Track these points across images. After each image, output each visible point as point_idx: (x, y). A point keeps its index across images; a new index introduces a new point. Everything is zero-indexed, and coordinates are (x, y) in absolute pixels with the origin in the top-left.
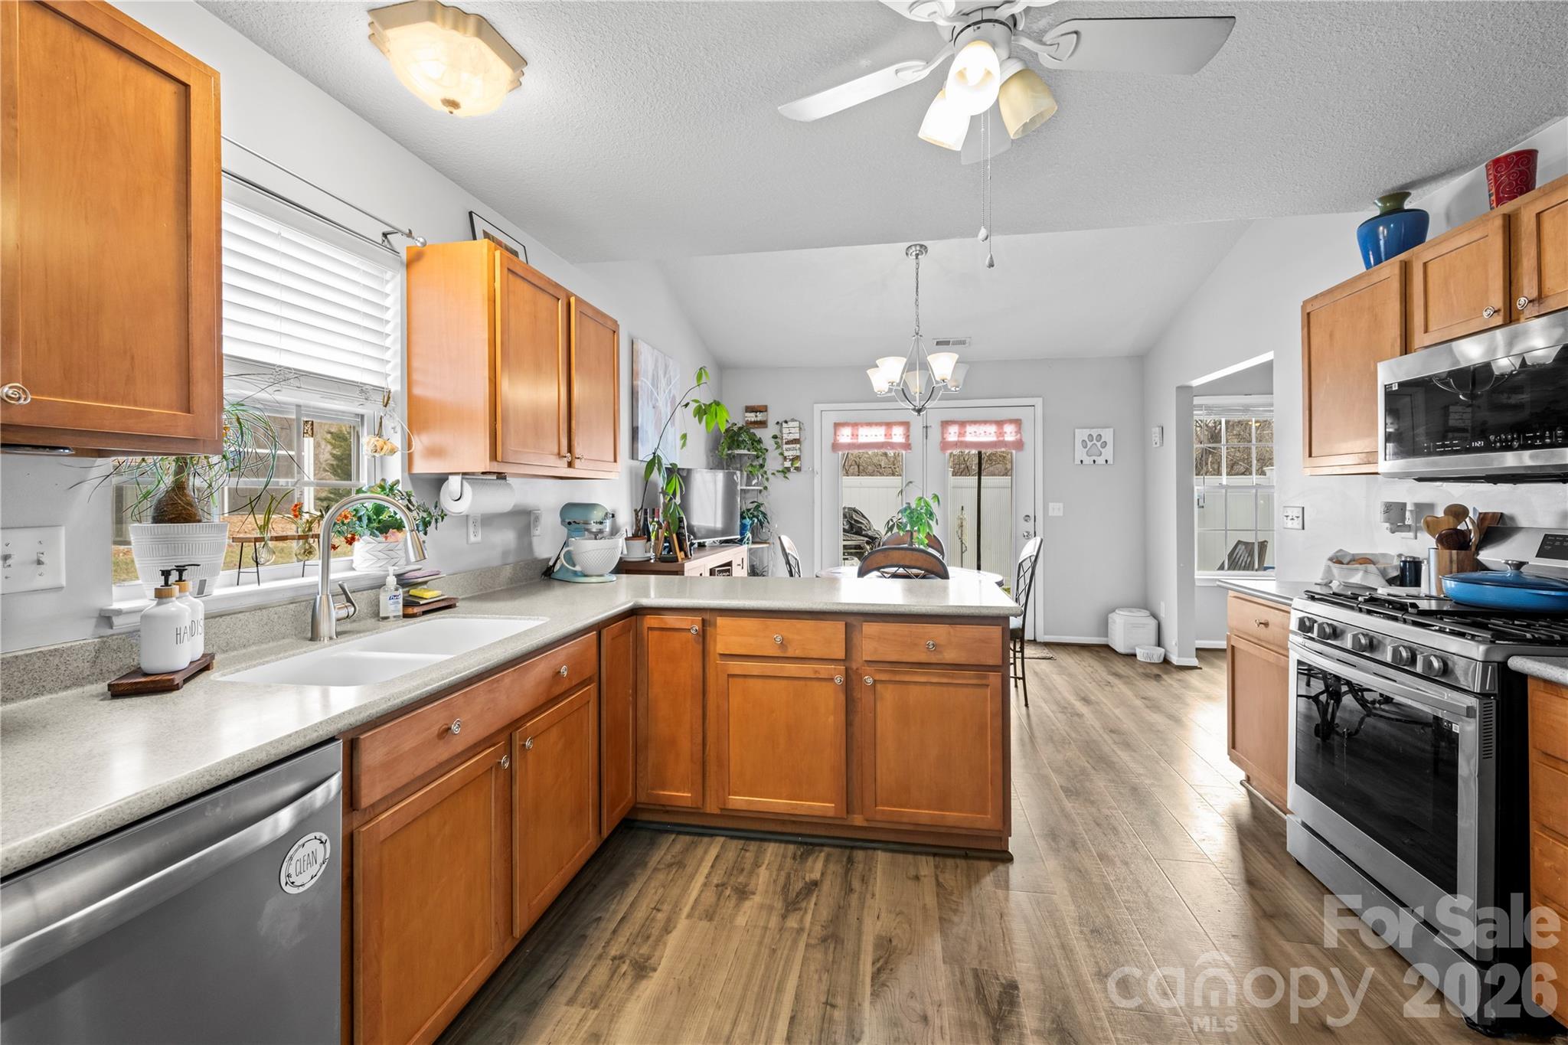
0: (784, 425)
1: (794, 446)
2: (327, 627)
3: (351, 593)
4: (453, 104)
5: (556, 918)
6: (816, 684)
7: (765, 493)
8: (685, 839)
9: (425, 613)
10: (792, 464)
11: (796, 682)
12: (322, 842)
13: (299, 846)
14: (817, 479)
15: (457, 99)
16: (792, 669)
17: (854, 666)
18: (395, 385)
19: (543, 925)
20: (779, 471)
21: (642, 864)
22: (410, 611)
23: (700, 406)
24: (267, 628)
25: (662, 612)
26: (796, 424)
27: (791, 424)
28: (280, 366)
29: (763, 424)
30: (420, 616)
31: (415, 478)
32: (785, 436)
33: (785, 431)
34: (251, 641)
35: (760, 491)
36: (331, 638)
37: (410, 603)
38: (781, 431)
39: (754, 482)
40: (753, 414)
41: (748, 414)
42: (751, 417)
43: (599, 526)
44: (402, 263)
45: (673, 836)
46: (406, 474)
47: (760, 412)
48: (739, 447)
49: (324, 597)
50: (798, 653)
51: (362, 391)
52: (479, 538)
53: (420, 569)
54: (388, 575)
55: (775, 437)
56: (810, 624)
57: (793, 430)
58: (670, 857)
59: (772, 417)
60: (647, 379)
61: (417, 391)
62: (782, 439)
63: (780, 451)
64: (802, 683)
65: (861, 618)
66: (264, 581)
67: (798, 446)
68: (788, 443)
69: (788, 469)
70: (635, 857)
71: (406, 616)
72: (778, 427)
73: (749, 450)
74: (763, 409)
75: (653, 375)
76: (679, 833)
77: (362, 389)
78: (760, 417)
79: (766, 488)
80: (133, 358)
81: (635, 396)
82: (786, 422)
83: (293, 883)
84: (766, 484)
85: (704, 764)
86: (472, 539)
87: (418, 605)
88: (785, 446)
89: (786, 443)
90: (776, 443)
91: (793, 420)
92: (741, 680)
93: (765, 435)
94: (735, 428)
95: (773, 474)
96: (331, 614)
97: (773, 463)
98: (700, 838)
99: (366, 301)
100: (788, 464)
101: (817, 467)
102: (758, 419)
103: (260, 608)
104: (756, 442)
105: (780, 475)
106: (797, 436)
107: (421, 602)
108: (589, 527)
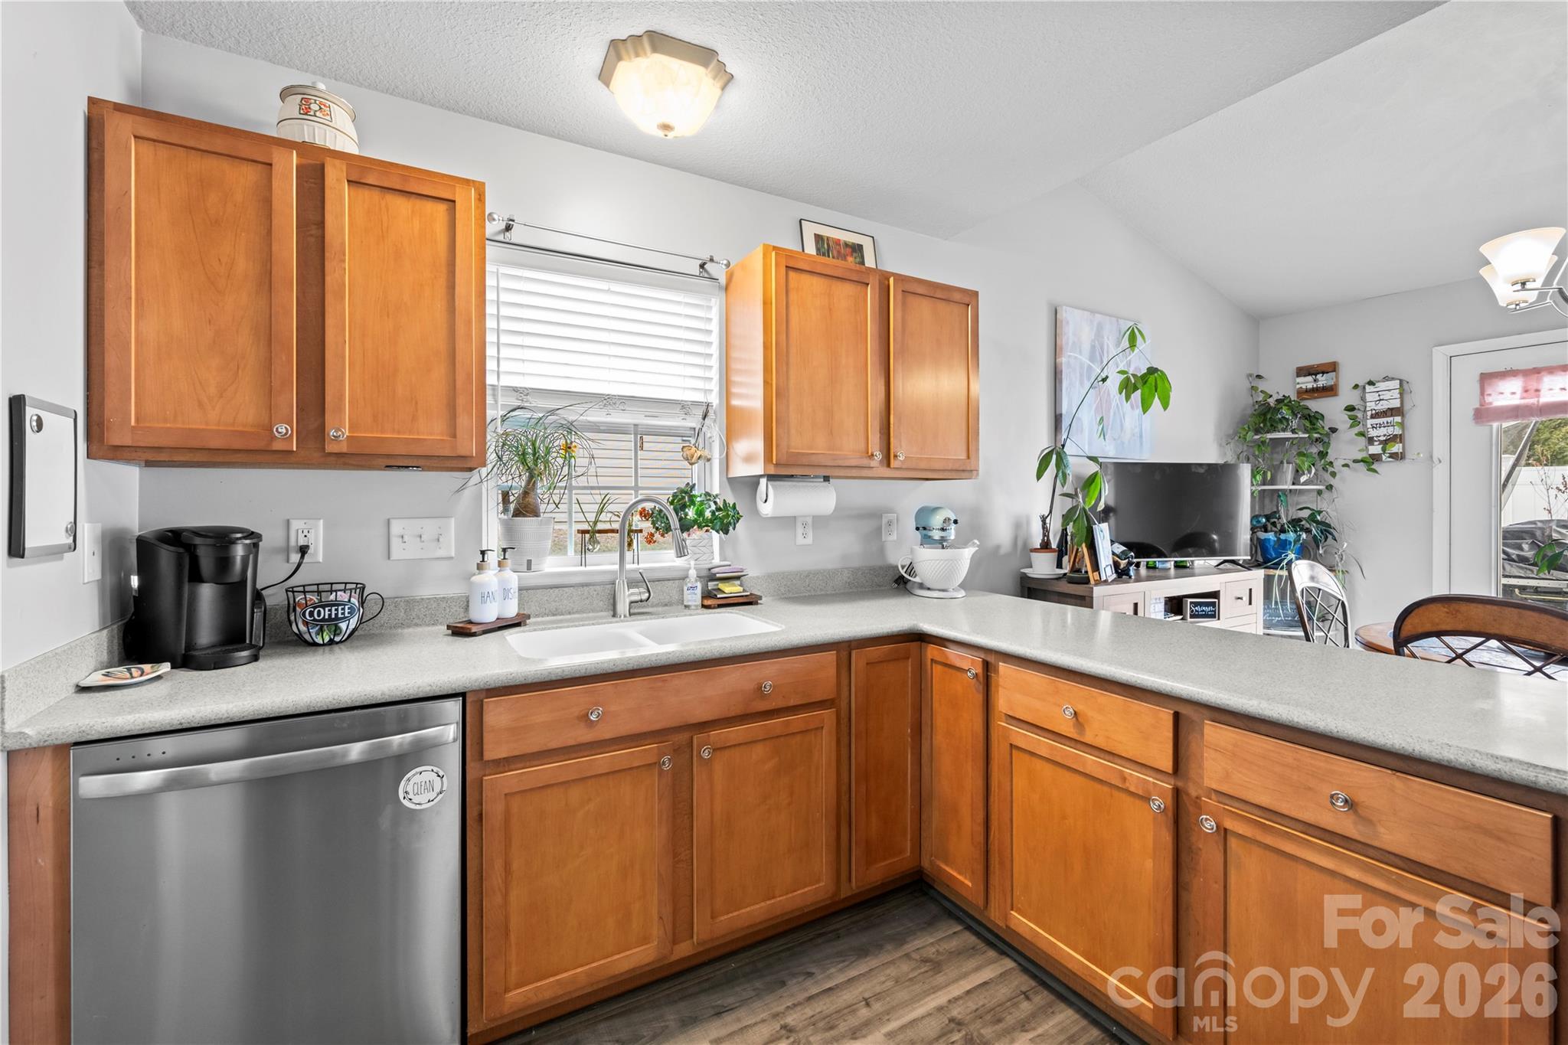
0: (1369, 388)
1: (1390, 419)
2: (623, 607)
3: (649, 582)
4: (666, 127)
5: (781, 948)
6: (1123, 796)
7: (1326, 495)
8: (970, 939)
9: (720, 606)
10: (1384, 450)
11: (1098, 786)
12: (439, 776)
13: (417, 773)
14: (1440, 473)
15: (667, 121)
16: (1091, 762)
17: (1193, 792)
18: (714, 399)
19: (763, 948)
20: (1355, 461)
21: (899, 940)
22: (707, 602)
23: (1128, 379)
24: (587, 602)
25: (948, 644)
26: (1396, 384)
27: (1382, 386)
28: (608, 395)
29: (1330, 391)
30: (714, 608)
31: (733, 482)
32: (1370, 406)
33: (1369, 397)
34: (574, 611)
35: (1319, 492)
36: (625, 616)
37: (707, 595)
38: (1363, 399)
39: (1303, 479)
40: (1310, 378)
41: (1299, 380)
42: (1307, 382)
43: (943, 534)
44: (720, 287)
45: (959, 928)
46: (725, 479)
47: (1323, 373)
48: (1274, 429)
49: (621, 581)
50: (1100, 742)
51: (683, 407)
52: (809, 540)
53: (730, 565)
54: (690, 568)
55: (1350, 408)
56: (1118, 700)
57: (1387, 395)
58: (934, 950)
59: (1347, 379)
60: (1080, 353)
61: (735, 402)
62: (1365, 411)
63: (1356, 430)
64: (1106, 789)
65: (1206, 712)
66: (589, 565)
67: (1398, 419)
68: (1376, 415)
69: (1376, 458)
70: (902, 928)
71: (704, 606)
72: (1358, 393)
73: (1293, 431)
74: (1332, 368)
75: (1093, 347)
76: (969, 928)
77: (684, 407)
78: (1323, 380)
79: (1330, 487)
80: (416, 403)
81: (1058, 376)
82: (1371, 383)
83: (410, 799)
84: (1332, 481)
85: (987, 852)
86: (800, 540)
87: (715, 597)
88: (1370, 422)
89: (1372, 417)
90: (1353, 418)
91: (1386, 379)
92: (1027, 757)
93: (1331, 409)
94: (1272, 401)
95: (1346, 465)
96: (626, 597)
97: (1345, 448)
98: (986, 948)
99: (687, 328)
100: (1376, 449)
101: (1440, 449)
102: (1320, 384)
103: (587, 585)
104: (1312, 419)
105: (1361, 466)
106: (1396, 404)
107: (719, 596)
108: (931, 534)
